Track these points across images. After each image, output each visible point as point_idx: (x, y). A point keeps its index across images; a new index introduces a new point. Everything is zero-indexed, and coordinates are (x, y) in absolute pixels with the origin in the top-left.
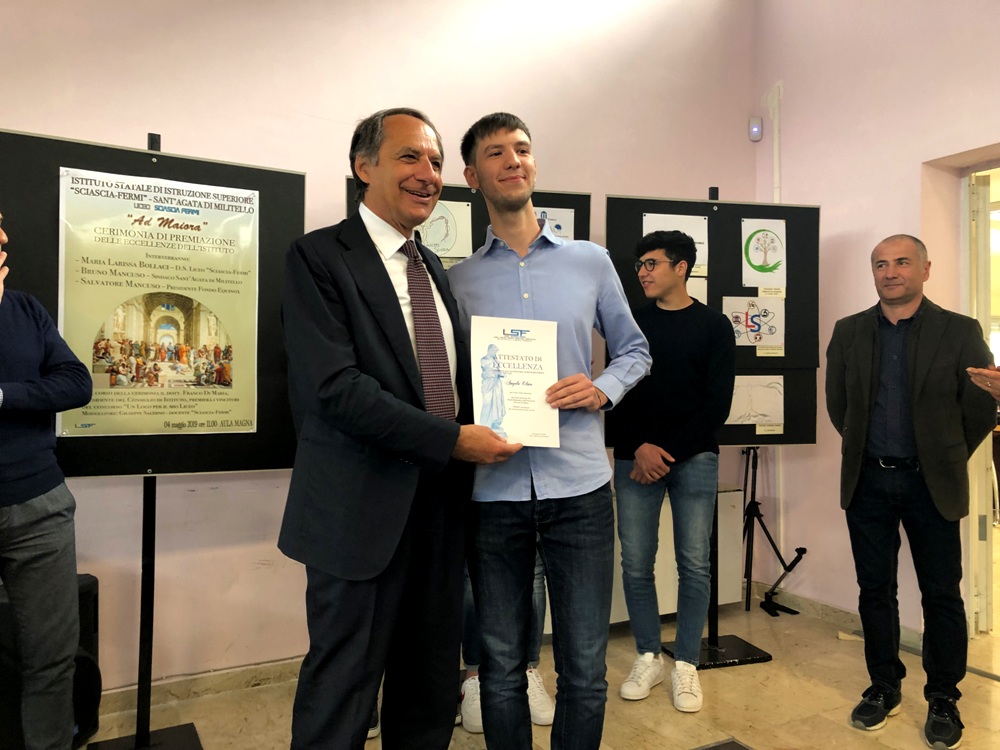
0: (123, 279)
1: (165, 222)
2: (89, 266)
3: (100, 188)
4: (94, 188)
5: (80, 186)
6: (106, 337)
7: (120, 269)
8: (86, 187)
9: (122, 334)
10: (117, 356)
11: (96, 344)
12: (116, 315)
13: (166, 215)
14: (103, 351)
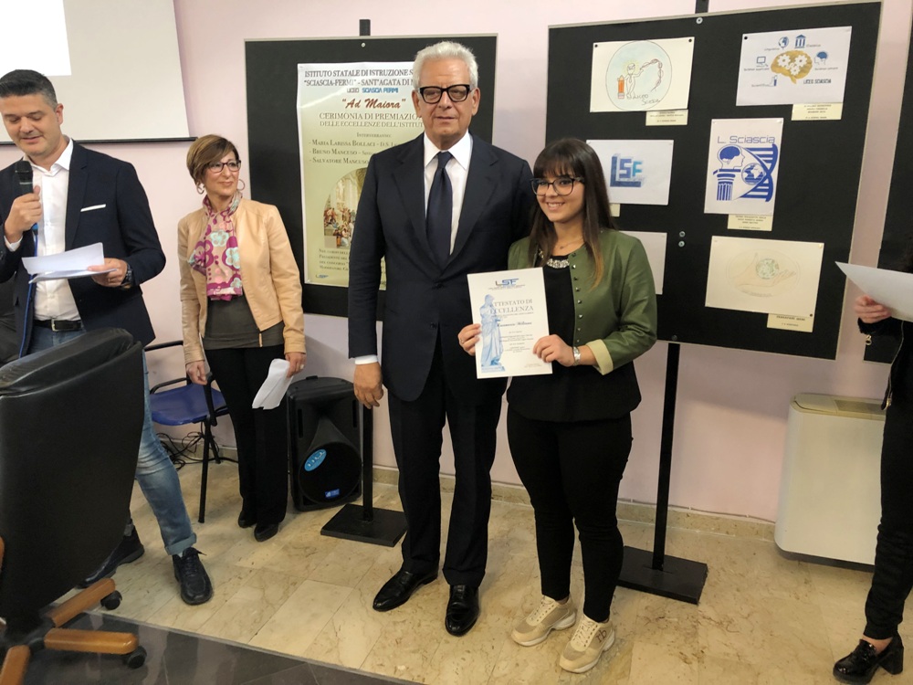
0: (341, 157)
1: (371, 103)
2: (318, 147)
3: (323, 78)
4: (318, 79)
5: (310, 79)
6: (332, 206)
7: (339, 148)
8: (313, 78)
9: (343, 204)
10: (341, 223)
11: (326, 212)
12: (338, 187)
13: (372, 96)
14: (330, 218)
